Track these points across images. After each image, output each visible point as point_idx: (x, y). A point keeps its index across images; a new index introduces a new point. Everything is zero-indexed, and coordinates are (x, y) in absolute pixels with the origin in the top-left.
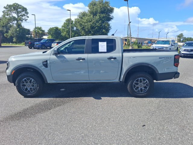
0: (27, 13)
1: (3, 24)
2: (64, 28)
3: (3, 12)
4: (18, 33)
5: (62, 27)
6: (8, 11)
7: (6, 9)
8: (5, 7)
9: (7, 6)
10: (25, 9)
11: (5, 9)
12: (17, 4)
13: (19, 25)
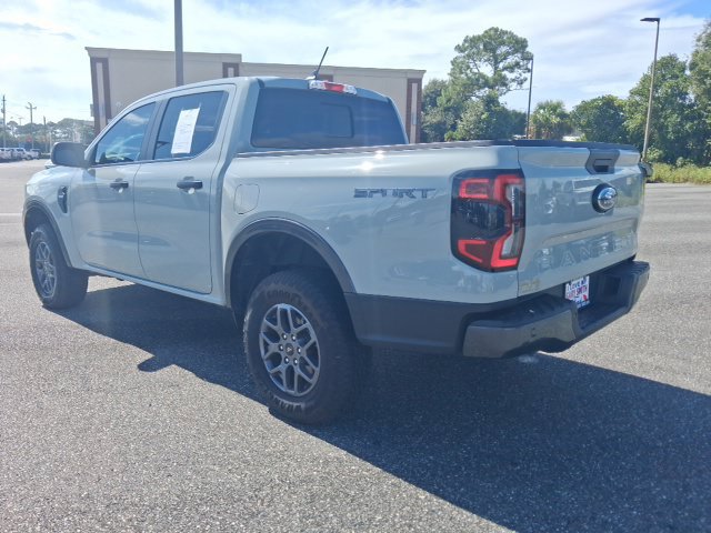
0: (529, 58)
1: (449, 100)
2: (638, 98)
3: (453, 63)
4: (482, 130)
5: (633, 93)
6: (469, 56)
7: (462, 51)
8: (458, 48)
9: (465, 41)
10: (520, 45)
11: (457, 54)
12: (496, 30)
13: (491, 101)
